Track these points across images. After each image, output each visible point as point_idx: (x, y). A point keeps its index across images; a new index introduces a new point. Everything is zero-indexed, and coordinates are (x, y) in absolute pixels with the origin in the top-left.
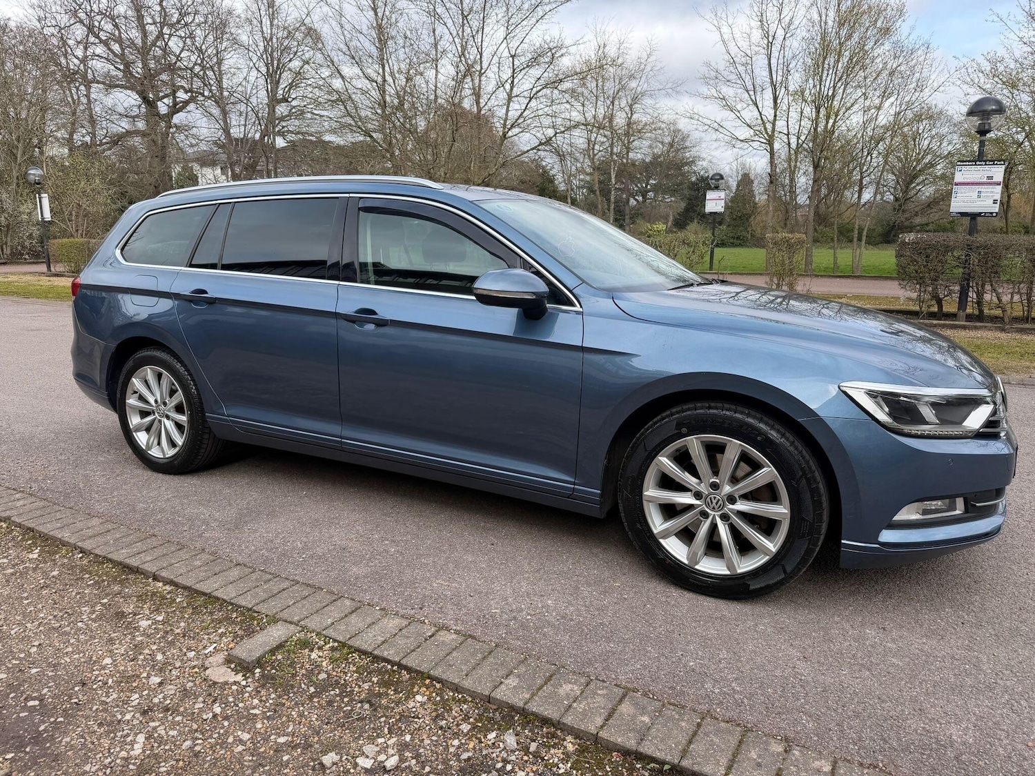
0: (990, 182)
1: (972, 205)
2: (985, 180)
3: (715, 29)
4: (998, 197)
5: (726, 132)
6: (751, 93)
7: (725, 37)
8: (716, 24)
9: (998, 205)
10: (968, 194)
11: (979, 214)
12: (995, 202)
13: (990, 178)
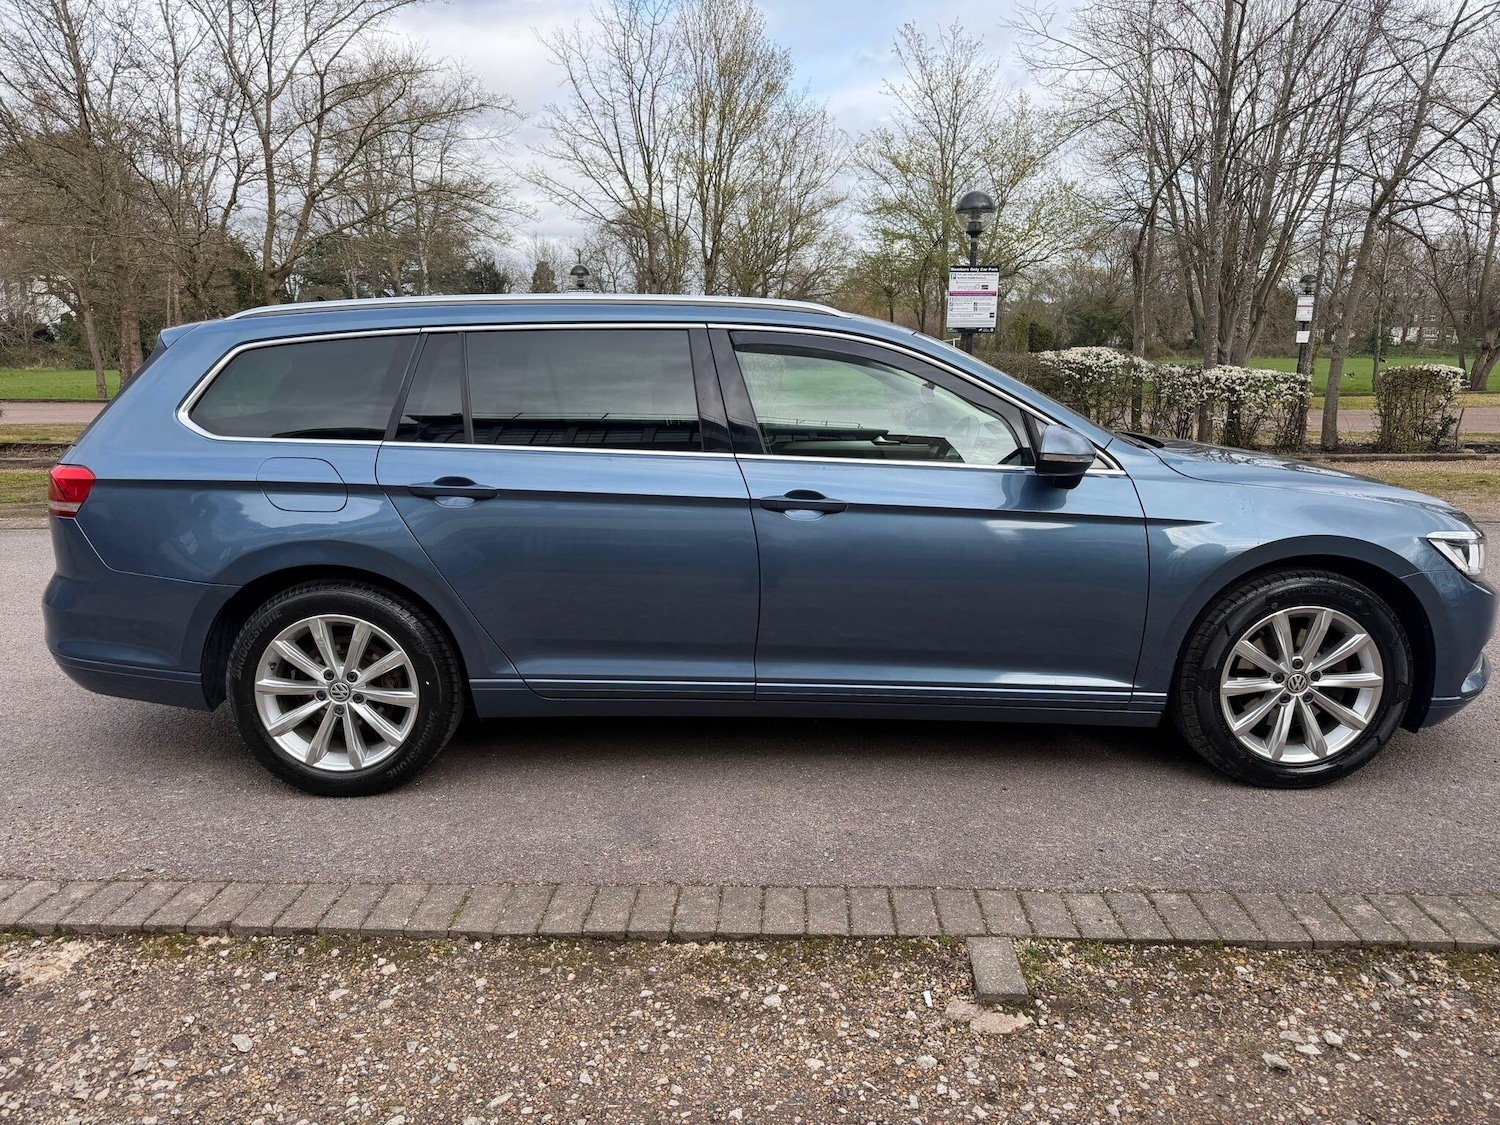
0: (985, 292)
1: (971, 319)
2: (980, 290)
3: (560, 61)
4: (994, 309)
5: (588, 208)
6: (617, 156)
7: (577, 75)
8: (562, 54)
9: (994, 319)
10: (964, 306)
11: (976, 330)
12: (992, 316)
13: (985, 287)
